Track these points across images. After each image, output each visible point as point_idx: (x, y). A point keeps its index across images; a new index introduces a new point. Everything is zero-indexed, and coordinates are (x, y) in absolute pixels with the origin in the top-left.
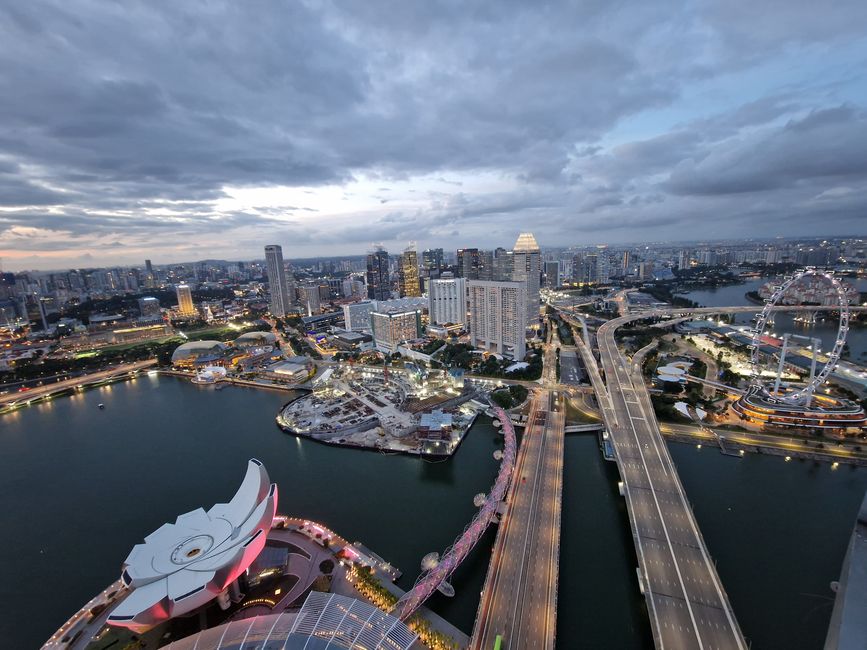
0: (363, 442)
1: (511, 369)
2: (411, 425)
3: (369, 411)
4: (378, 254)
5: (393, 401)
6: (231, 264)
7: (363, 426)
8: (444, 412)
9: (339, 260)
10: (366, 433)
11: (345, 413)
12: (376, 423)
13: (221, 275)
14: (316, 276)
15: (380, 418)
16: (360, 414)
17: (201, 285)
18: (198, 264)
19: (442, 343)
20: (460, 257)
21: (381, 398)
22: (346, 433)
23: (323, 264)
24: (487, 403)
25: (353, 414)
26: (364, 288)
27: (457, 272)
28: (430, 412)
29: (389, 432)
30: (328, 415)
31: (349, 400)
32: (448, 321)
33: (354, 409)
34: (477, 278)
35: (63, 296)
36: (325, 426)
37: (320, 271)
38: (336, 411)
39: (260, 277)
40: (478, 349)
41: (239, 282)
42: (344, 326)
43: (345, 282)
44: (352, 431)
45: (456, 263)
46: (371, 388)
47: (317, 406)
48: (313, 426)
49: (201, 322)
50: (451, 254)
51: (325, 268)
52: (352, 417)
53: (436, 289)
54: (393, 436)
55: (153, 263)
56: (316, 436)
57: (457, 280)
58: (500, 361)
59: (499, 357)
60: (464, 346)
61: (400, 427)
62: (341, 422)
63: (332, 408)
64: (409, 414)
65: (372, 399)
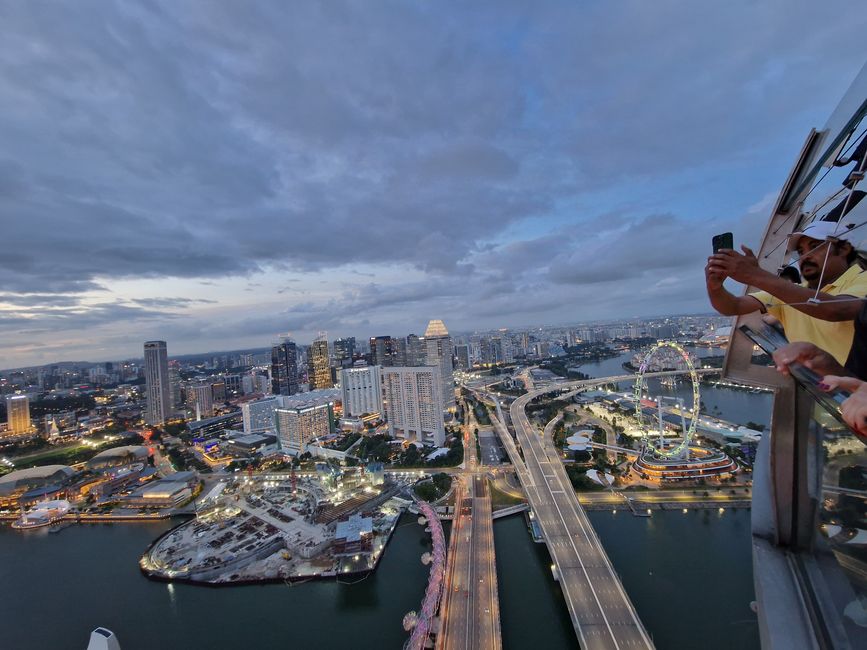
0: (262, 574)
1: (432, 456)
2: (324, 539)
3: (272, 529)
4: (284, 346)
5: (302, 513)
6: (94, 365)
7: (264, 551)
8: (363, 516)
9: (238, 354)
10: (266, 561)
11: (240, 538)
12: (280, 544)
13: (78, 380)
14: (209, 373)
15: (285, 537)
16: (259, 536)
17: (47, 394)
18: (45, 368)
19: (358, 436)
20: (373, 345)
21: (287, 511)
22: (239, 565)
23: (219, 360)
24: (409, 498)
25: (250, 537)
26: (268, 383)
27: (370, 360)
28: (347, 519)
29: (296, 553)
30: (215, 544)
31: (246, 519)
32: (364, 411)
33: (252, 530)
34: (392, 365)
36: (211, 560)
37: (215, 367)
38: (228, 537)
39: (134, 378)
40: (397, 438)
41: (101, 386)
42: (241, 428)
43: (244, 378)
44: (250, 559)
45: (369, 351)
46: (274, 500)
47: (200, 535)
48: (194, 564)
49: (40, 442)
50: (364, 342)
51: (221, 363)
52: (249, 542)
53: (350, 379)
54: (303, 558)
56: (197, 577)
57: (372, 368)
58: (421, 449)
59: (419, 445)
60: (381, 436)
61: (311, 544)
62: (234, 550)
63: (222, 534)
64: (321, 526)
65: (274, 513)
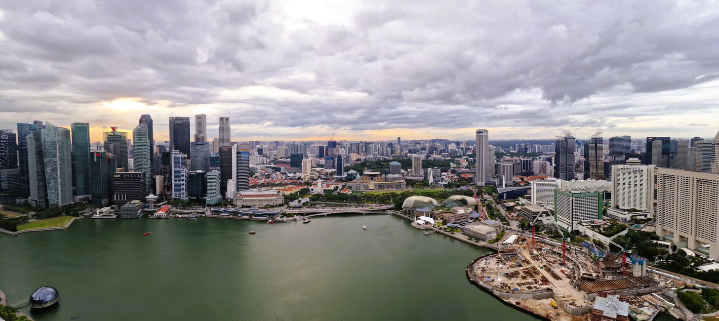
0: (537, 310)
1: (706, 268)
2: (584, 305)
3: (545, 281)
4: (566, 139)
5: (569, 277)
6: (451, 142)
7: (538, 294)
8: (621, 299)
9: (533, 143)
10: (539, 302)
11: (524, 278)
12: (550, 294)
13: (444, 151)
14: (512, 155)
15: (555, 290)
16: (536, 282)
17: (430, 156)
18: (430, 141)
19: (624, 228)
20: (650, 142)
21: (557, 270)
22: (522, 296)
23: (519, 146)
24: (671, 300)
25: (530, 280)
26: (550, 168)
27: (646, 159)
28: (606, 297)
29: (561, 306)
30: (509, 276)
31: (528, 266)
32: (632, 207)
33: (532, 276)
34: (668, 167)
35: (354, 157)
36: (504, 285)
37: (516, 152)
38: (515, 274)
39: (471, 153)
40: (664, 240)
41: (454, 155)
42: (529, 198)
43: (535, 161)
44: (529, 296)
45: (644, 150)
46: (548, 259)
47: (501, 266)
48: (495, 284)
49: (425, 183)
50: (640, 142)
51: (520, 149)
52: (529, 283)
53: (621, 175)
54: (566, 312)
55: (401, 139)
56: (496, 293)
57: (644, 167)
58: (691, 257)
59: (690, 253)
60: (648, 235)
61: (573, 304)
62: (519, 285)
63: (512, 270)
64: (583, 293)
65: (549, 270)
